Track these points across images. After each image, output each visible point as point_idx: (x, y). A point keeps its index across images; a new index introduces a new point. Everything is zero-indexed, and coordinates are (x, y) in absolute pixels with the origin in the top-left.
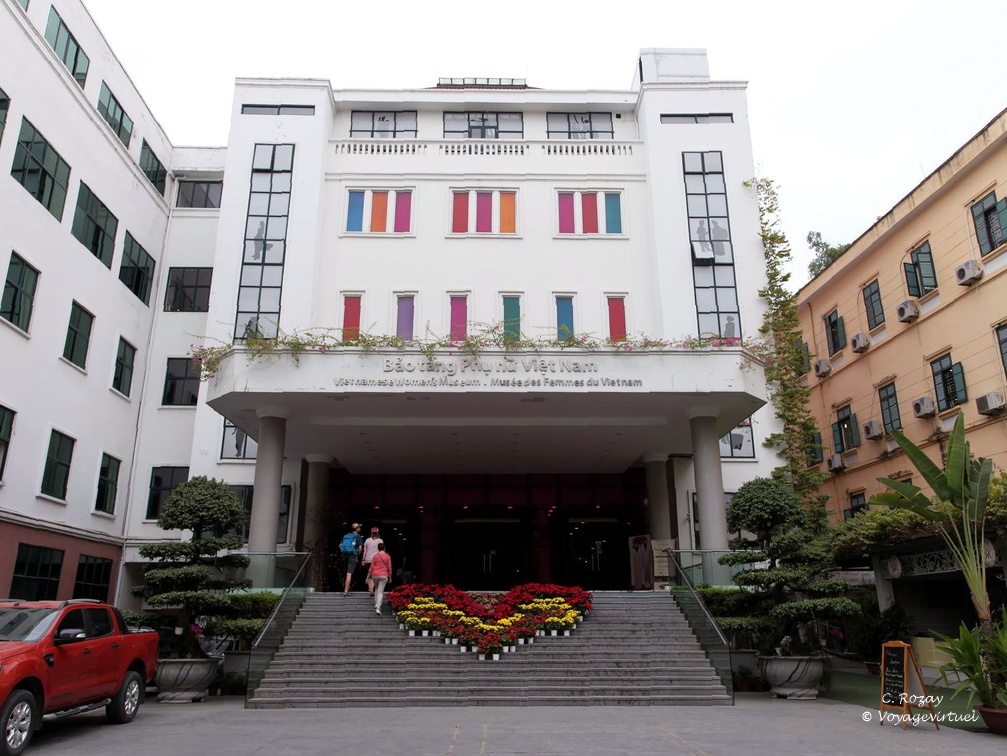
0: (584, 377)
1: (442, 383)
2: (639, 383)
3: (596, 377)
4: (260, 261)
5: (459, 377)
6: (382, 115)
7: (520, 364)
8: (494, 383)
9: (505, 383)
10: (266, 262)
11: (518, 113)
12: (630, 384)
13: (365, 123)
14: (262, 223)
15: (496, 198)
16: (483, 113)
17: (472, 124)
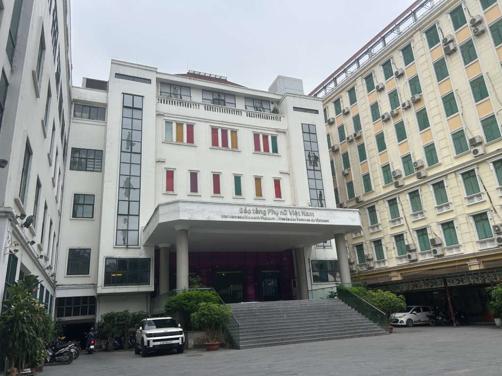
0: (310, 218)
1: (262, 218)
2: (328, 221)
3: (314, 218)
4: (129, 151)
5: (267, 216)
6: (175, 87)
7: (288, 212)
8: (280, 219)
9: (284, 219)
10: (133, 151)
11: (233, 95)
12: (325, 221)
13: (167, 90)
14: (129, 132)
15: (229, 133)
16: (219, 93)
17: (214, 97)
